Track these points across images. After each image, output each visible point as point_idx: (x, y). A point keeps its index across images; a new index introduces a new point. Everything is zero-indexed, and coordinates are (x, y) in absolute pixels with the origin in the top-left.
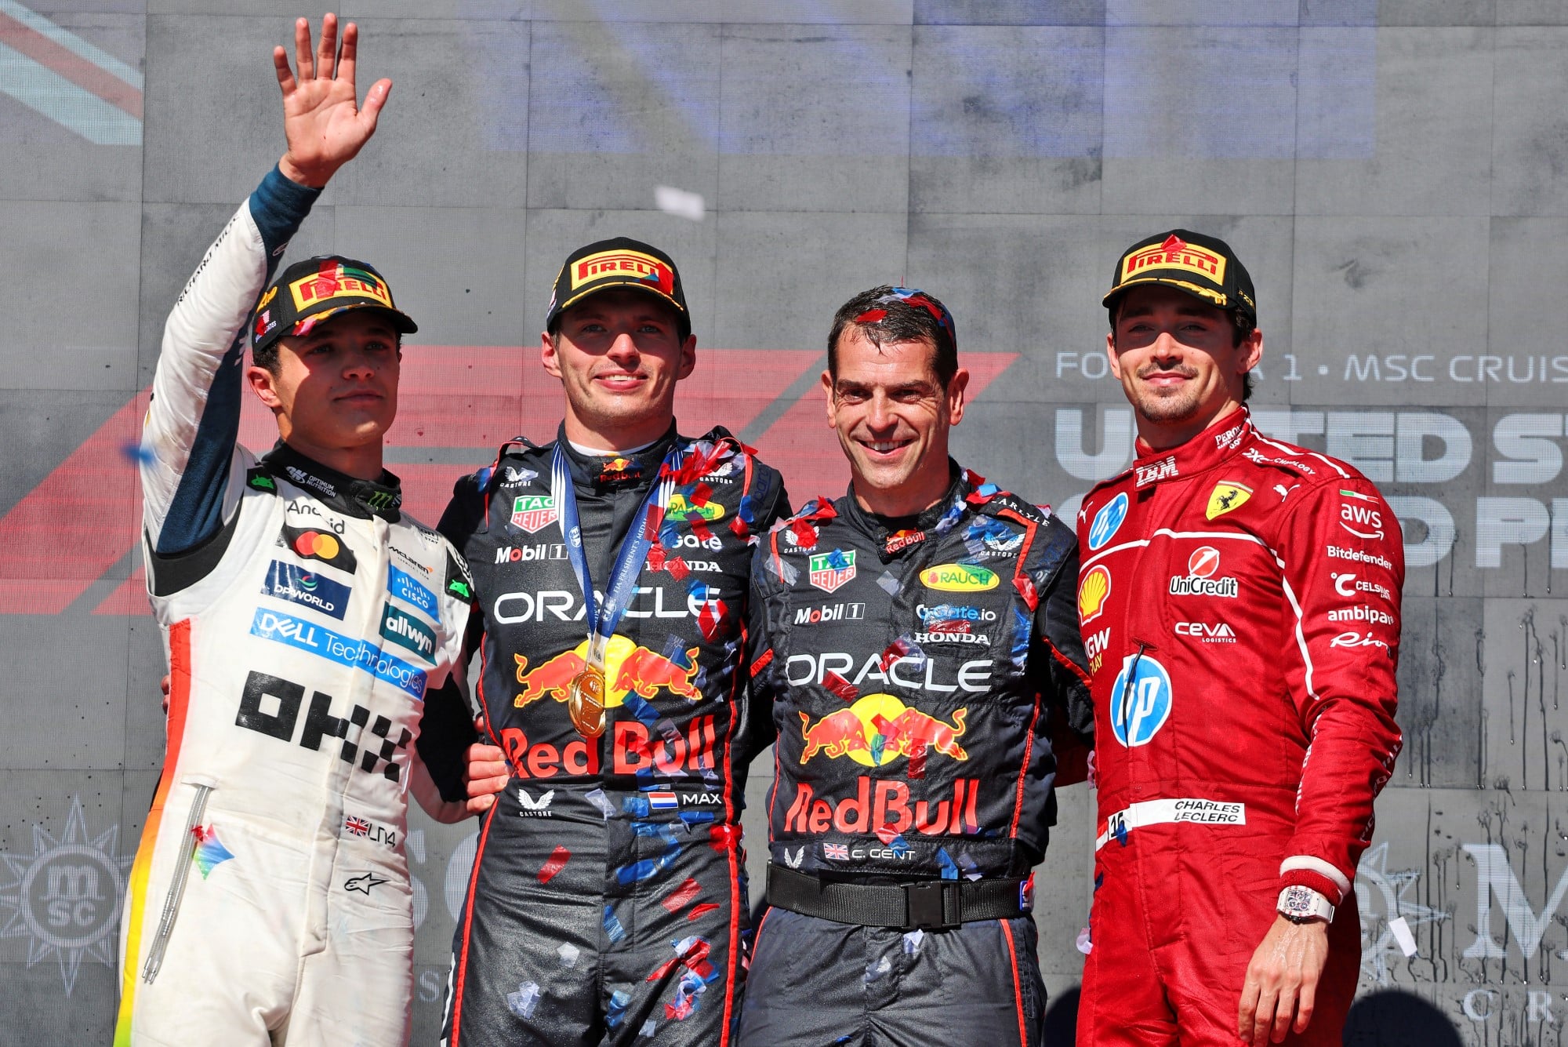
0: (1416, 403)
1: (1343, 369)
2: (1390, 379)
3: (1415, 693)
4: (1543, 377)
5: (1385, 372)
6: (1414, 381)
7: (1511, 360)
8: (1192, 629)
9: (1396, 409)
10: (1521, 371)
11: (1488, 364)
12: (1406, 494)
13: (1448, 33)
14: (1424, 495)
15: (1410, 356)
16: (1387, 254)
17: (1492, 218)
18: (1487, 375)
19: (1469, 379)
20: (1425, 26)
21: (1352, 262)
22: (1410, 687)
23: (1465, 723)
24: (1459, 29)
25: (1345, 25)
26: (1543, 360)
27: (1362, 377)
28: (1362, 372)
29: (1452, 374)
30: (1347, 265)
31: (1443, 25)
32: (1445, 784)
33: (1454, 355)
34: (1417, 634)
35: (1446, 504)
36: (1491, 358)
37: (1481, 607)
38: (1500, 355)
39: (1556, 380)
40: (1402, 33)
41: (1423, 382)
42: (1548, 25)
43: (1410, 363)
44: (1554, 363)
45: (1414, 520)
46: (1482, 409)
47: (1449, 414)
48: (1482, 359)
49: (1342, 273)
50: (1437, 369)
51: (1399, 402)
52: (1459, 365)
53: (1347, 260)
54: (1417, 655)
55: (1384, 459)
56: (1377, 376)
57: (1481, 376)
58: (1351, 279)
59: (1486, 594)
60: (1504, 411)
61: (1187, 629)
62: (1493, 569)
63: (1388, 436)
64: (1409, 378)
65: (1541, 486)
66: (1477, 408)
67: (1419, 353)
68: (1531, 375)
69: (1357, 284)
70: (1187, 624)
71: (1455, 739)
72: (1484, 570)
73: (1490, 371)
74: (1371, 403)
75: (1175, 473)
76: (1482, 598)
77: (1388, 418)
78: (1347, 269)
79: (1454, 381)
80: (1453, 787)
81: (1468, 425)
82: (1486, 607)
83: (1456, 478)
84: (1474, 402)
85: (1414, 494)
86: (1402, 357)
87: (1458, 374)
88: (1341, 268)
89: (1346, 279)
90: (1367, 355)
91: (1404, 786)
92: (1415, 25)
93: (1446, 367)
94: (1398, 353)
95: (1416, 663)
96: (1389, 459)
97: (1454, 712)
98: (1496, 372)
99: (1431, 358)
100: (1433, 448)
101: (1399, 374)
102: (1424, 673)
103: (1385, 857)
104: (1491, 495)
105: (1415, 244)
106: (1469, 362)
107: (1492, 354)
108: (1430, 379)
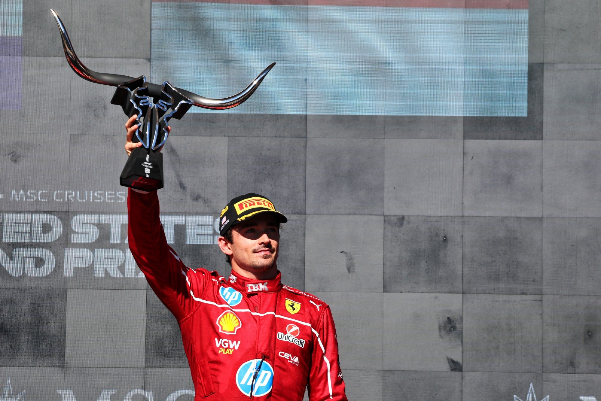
0: (40, 210)
1: (10, 196)
2: (29, 200)
3: (38, 329)
4: (91, 200)
5: (27, 197)
6: (39, 201)
7: (78, 193)
8: (285, 355)
9: (32, 212)
10: (82, 197)
11: (69, 194)
12: (36, 247)
13: (52, 60)
14: (43, 247)
15: (37, 190)
16: (28, 149)
17: (70, 135)
18: (68, 199)
19: (61, 200)
20: (43, 56)
21: (13, 152)
22: (36, 326)
23: (59, 340)
24: (56, 58)
25: (10, 55)
26: (91, 193)
27: (18, 200)
28: (18, 198)
29: (55, 198)
30: (11, 153)
31: (50, 56)
32: (50, 365)
33: (55, 191)
34: (39, 304)
35: (52, 251)
36: (70, 192)
37: (66, 293)
38: (74, 191)
39: (96, 201)
40: (33, 59)
41: (43, 201)
42: (92, 57)
43: (37, 194)
44: (96, 194)
45: (39, 258)
46: (67, 212)
47: (53, 215)
48: (66, 193)
49: (10, 156)
50: (48, 196)
51: (33, 210)
52: (57, 195)
53: (11, 151)
54: (39, 313)
55: (27, 233)
56: (24, 200)
57: (66, 200)
58: (13, 159)
59: (68, 288)
60: (76, 213)
61: (283, 355)
62: (71, 277)
63: (28, 223)
64: (37, 200)
65: (90, 243)
66: (65, 212)
67: (41, 189)
68: (86, 199)
69: (15, 161)
70: (284, 353)
71: (54, 347)
72: (67, 278)
73: (70, 197)
74: (21, 210)
75: (267, 290)
76: (66, 289)
77: (28, 216)
78: (11, 155)
79: (55, 201)
80: (53, 367)
81: (61, 219)
82: (68, 293)
83: (56, 241)
84: (63, 210)
85: (39, 247)
86: (34, 191)
87: (57, 198)
88: (9, 154)
89: (11, 159)
90: (20, 190)
91: (33, 367)
92: (38, 56)
93: (52, 196)
94: (33, 189)
95: (39, 316)
96: (29, 233)
97: (54, 336)
98: (72, 197)
99: (46, 191)
100: (46, 228)
101: (33, 198)
102: (42, 320)
103: (24, 396)
104: (70, 248)
105: (39, 145)
106: (61, 193)
107: (71, 190)
108: (46, 200)
